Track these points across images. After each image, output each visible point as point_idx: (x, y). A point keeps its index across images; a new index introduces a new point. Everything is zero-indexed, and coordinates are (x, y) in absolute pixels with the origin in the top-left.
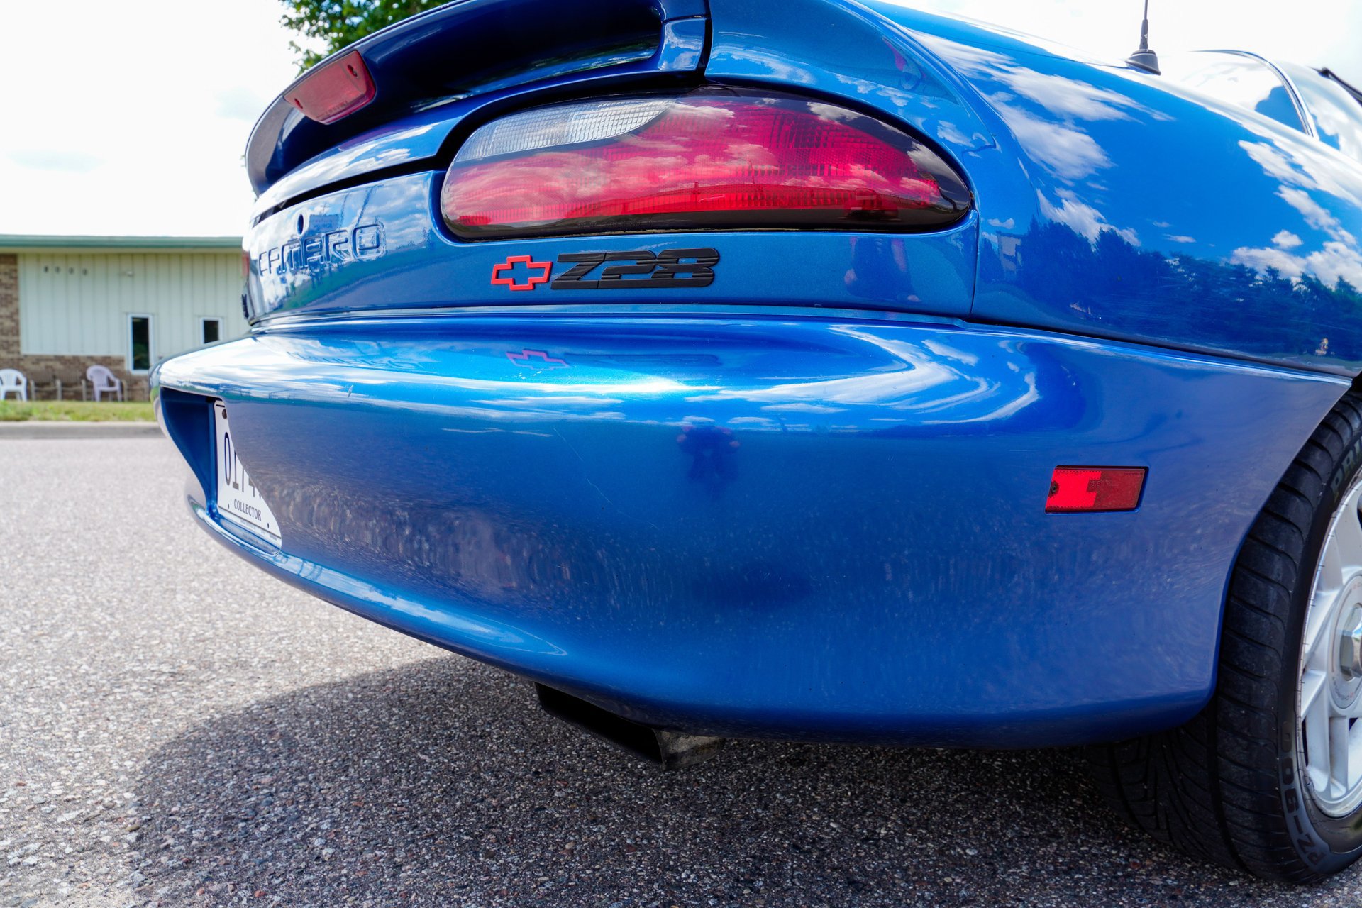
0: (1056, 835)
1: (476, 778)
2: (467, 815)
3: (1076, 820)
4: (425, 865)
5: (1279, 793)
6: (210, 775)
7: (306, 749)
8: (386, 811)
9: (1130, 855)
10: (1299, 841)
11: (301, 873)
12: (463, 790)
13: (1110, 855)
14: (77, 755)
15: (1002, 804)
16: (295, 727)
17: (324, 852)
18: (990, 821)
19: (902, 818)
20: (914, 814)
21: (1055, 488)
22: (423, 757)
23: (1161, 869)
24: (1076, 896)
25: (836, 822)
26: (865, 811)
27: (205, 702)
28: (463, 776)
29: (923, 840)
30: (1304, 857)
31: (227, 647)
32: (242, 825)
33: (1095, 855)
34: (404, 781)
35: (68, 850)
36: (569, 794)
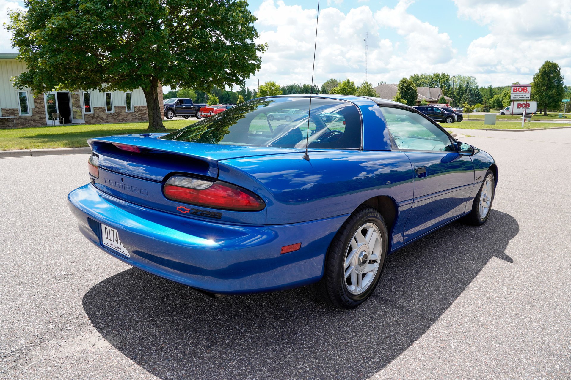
0: (303, 302)
1: (167, 298)
2: (168, 308)
3: (308, 298)
4: (162, 320)
5: (339, 293)
6: (100, 304)
7: (121, 294)
8: (148, 309)
9: (318, 305)
10: (345, 301)
11: (135, 325)
12: (165, 302)
13: (313, 305)
14: (62, 302)
15: (292, 295)
16: (115, 289)
17: (138, 320)
18: (289, 299)
19: (269, 300)
20: (272, 299)
21: (282, 250)
22: (152, 294)
23: (323, 308)
24: (303, 315)
25: (253, 302)
26: (260, 299)
27: (86, 283)
28: (164, 298)
29: (273, 305)
30: (347, 304)
31: (82, 264)
32: (115, 315)
33: (310, 306)
34: (150, 301)
35: (77, 325)
36: (191, 300)
